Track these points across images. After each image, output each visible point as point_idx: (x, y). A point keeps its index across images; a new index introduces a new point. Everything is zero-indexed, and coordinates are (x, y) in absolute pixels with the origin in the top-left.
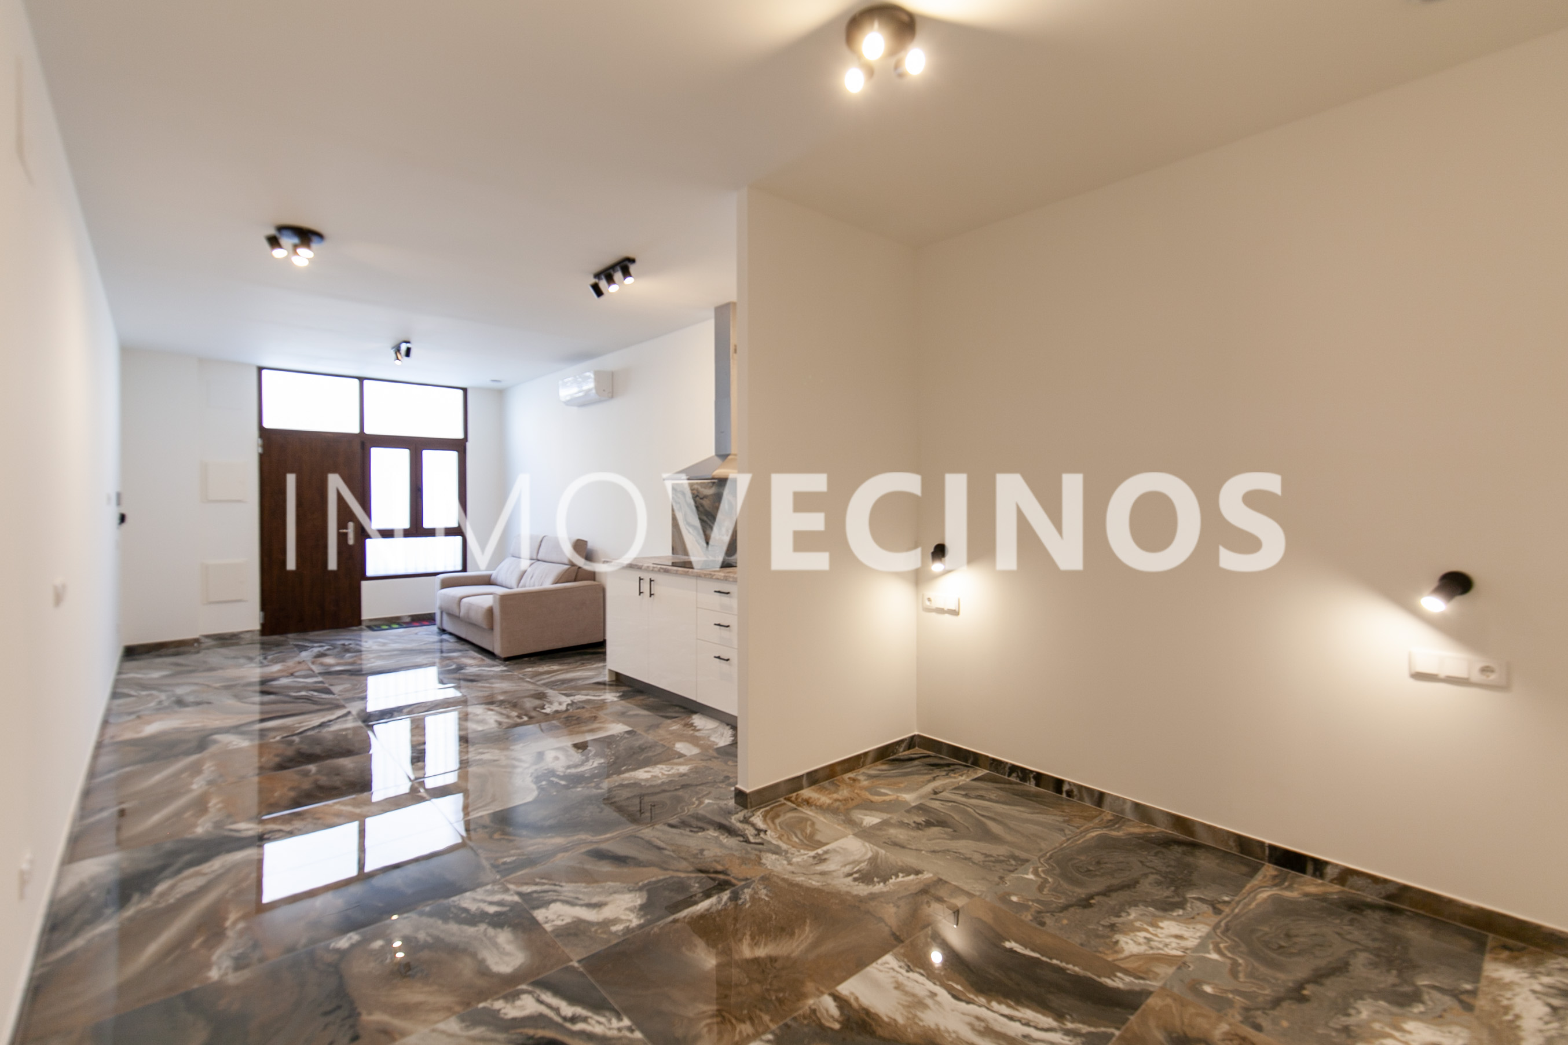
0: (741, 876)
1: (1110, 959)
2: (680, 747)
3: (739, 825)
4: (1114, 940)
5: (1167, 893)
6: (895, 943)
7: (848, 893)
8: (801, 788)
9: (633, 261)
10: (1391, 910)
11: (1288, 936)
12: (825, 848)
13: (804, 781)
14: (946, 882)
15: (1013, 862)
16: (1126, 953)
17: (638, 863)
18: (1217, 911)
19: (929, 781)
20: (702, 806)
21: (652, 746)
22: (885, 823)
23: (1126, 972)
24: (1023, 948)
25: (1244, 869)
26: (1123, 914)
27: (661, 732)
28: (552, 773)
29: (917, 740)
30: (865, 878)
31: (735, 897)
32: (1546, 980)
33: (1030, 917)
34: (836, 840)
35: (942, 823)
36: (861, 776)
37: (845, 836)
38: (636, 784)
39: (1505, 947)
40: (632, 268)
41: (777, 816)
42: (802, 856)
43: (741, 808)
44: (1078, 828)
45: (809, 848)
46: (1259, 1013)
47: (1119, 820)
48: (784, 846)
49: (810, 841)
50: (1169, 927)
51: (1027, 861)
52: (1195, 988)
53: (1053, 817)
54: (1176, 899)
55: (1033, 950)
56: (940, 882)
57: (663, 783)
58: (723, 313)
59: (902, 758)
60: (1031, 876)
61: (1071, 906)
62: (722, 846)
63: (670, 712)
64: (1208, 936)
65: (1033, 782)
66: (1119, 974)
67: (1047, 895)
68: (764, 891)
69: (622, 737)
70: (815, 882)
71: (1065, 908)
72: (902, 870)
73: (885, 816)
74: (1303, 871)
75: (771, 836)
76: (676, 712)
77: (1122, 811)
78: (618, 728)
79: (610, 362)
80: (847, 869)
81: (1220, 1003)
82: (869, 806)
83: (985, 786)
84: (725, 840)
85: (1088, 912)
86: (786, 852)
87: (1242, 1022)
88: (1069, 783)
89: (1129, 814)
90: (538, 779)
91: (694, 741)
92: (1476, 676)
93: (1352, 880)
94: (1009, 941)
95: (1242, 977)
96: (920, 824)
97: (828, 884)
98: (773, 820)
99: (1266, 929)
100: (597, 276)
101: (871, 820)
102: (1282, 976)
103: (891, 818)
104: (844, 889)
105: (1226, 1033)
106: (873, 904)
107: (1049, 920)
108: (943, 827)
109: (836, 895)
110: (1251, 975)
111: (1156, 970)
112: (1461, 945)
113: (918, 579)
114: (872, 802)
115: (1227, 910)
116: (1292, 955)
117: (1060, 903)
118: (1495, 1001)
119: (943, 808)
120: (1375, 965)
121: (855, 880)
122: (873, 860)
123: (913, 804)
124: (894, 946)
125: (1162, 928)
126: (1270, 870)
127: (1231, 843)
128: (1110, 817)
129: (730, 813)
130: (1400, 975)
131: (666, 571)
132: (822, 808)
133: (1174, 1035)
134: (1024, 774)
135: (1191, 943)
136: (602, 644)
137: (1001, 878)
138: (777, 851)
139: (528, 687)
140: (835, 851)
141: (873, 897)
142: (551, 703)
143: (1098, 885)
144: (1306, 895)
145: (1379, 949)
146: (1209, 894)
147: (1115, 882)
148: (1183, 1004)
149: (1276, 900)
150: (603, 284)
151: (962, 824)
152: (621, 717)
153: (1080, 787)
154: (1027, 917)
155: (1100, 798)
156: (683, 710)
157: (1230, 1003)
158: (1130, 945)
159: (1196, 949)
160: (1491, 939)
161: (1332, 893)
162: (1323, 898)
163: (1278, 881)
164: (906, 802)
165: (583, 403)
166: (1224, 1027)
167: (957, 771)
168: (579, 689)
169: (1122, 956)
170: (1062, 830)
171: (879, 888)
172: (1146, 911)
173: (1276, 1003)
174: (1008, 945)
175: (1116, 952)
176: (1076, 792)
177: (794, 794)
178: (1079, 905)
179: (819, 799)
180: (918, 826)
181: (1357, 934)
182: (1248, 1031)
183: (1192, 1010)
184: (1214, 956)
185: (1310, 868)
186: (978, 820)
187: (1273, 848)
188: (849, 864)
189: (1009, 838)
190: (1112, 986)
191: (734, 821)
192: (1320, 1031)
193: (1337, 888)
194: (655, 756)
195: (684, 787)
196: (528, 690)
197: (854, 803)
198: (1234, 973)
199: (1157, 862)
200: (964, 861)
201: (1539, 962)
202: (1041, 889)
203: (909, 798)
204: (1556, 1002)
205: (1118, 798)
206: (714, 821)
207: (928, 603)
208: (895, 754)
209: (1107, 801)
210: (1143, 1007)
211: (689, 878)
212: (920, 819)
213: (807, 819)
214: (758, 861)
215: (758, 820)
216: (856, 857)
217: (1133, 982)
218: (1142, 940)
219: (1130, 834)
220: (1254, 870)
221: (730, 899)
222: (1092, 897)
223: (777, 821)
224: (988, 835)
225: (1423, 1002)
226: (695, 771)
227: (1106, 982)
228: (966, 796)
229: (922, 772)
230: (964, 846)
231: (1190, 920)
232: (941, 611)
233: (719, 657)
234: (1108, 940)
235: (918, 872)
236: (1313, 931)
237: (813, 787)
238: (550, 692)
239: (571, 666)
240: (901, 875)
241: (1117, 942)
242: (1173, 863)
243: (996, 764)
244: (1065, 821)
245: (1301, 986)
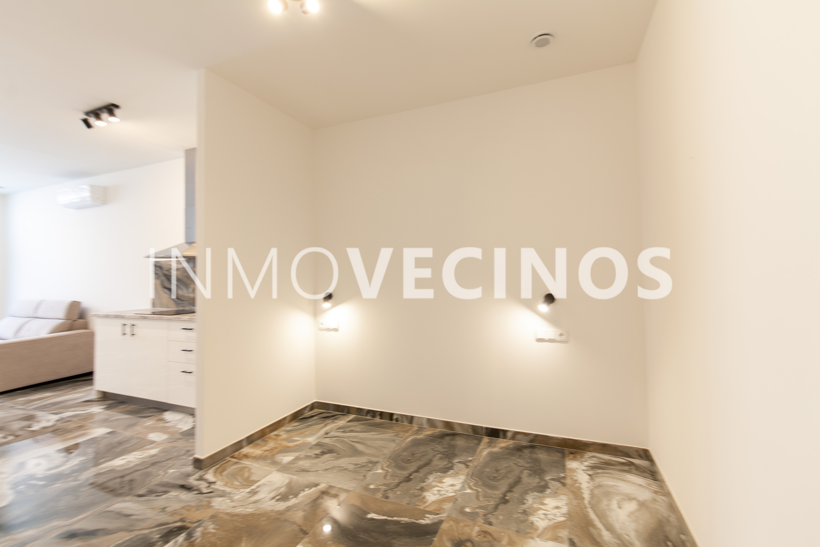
0: (195, 520)
1: (422, 508)
2: (153, 436)
3: (196, 483)
4: (423, 496)
5: (445, 463)
6: (303, 536)
7: (272, 511)
8: (242, 448)
9: (117, 106)
10: (532, 447)
11: (497, 471)
12: (257, 484)
13: (244, 443)
14: (334, 487)
15: (370, 465)
16: (430, 502)
17: (106, 532)
18: (467, 466)
19: (323, 427)
20: (167, 475)
21: (128, 440)
22: (297, 459)
23: (430, 513)
24: (377, 515)
25: (476, 442)
26: (426, 480)
27: (138, 428)
28: (32, 477)
29: (315, 404)
30: (284, 497)
31: (190, 536)
32: (586, 464)
33: (381, 496)
34: (265, 477)
35: (330, 451)
36: (282, 432)
37: (270, 473)
38: (112, 471)
39: (572, 453)
40: (117, 111)
41: (224, 470)
42: (241, 494)
43: (198, 470)
44: (401, 437)
45: (247, 487)
46: (490, 515)
47: (421, 429)
48: (228, 490)
49: (248, 482)
50: (448, 481)
51: (377, 462)
52: (462, 512)
53: (389, 435)
54: (450, 465)
55: (384, 515)
56: (331, 487)
57: (136, 465)
58: (190, 154)
59: (308, 416)
60: (380, 471)
61: (401, 483)
62: (181, 501)
63: (147, 413)
64: (465, 481)
65: (378, 417)
66: (427, 515)
67: (389, 480)
68: (212, 526)
69: (103, 437)
70: (250, 510)
71: (398, 485)
72: (307, 487)
73: (297, 454)
74: (498, 437)
75: (219, 486)
76: (152, 412)
77: (422, 424)
78: (99, 432)
79: (103, 180)
80: (272, 495)
81: (473, 516)
82: (286, 450)
83: (354, 424)
84: (184, 495)
85: (409, 484)
86: (230, 493)
87: (484, 523)
88: (398, 415)
89: (425, 425)
90: (15, 486)
91: (163, 430)
92: (558, 338)
93: (519, 437)
94: (369, 513)
95: (481, 499)
96: (317, 454)
97: (259, 508)
98: (221, 472)
99: (487, 470)
100: (88, 113)
101: (287, 458)
102: (497, 492)
103: (300, 455)
104: (270, 508)
105: (478, 532)
106: (288, 513)
107: (390, 494)
108: (331, 453)
109: (265, 515)
110: (485, 496)
111: (444, 507)
112: (556, 456)
113: (316, 312)
114: (289, 447)
115: (470, 464)
116: (500, 479)
117: (395, 482)
118: (572, 479)
119: (331, 442)
120: (530, 475)
121: (278, 500)
122: (289, 485)
123: (314, 443)
124: (302, 538)
125: (444, 483)
126: (486, 439)
127: (470, 430)
128: (417, 429)
129: (189, 475)
130: (540, 478)
131: (145, 318)
132: (256, 458)
133: (455, 542)
134: (373, 413)
135: (457, 487)
136: (91, 374)
137: (364, 476)
138: (223, 494)
139: (20, 413)
140: (264, 485)
141: (289, 509)
142: (38, 422)
143: (413, 467)
144: (502, 448)
145: (531, 467)
146: (462, 459)
147: (421, 463)
148: (457, 521)
149: (491, 454)
150: (92, 120)
151: (342, 449)
152: (105, 422)
153: (402, 415)
154: (379, 495)
155: (411, 419)
156: (158, 410)
157: (477, 514)
158: (431, 497)
159: (461, 490)
160: (567, 450)
161: (509, 445)
162: (507, 448)
163: (490, 444)
164: (309, 443)
165: (80, 207)
166: (477, 529)
167: (339, 418)
168: (68, 408)
169: (427, 504)
170: (394, 441)
171: (293, 501)
172: (437, 475)
173: (496, 507)
174: (370, 516)
175: (425, 503)
176: (400, 419)
177: (237, 453)
178: (404, 481)
179: (253, 452)
180: (317, 456)
181: (522, 462)
182: (487, 527)
183: (462, 524)
184: (469, 491)
185: (501, 434)
186: (351, 445)
187: (487, 428)
188: (274, 491)
189: (367, 451)
190: (425, 523)
191: (192, 481)
192: (515, 516)
193: (512, 442)
194: (130, 446)
195: (153, 464)
196: (17, 415)
197: (276, 450)
198: (477, 498)
199: (439, 448)
200: (344, 471)
201: (582, 457)
202: (385, 477)
203: (312, 440)
204: (590, 473)
205: (419, 418)
206: (175, 484)
207: (321, 326)
208: (302, 415)
209: (415, 420)
210: (440, 530)
211: (152, 532)
212: (318, 452)
213: (246, 468)
214: (209, 506)
215: (210, 476)
216: (278, 485)
217: (434, 517)
218: (436, 492)
219: (426, 435)
220: (480, 441)
221: (186, 539)
222: (410, 475)
223: (225, 473)
224: (356, 453)
225: (549, 488)
226: (163, 451)
227: (421, 522)
228: (344, 432)
229: (318, 423)
230: (344, 462)
231: (457, 474)
232: (328, 330)
233: (183, 372)
234: (420, 497)
235: (316, 485)
236: (506, 465)
237: (251, 445)
238: (39, 414)
239: (64, 391)
240: (307, 489)
241: (424, 498)
242: (446, 446)
243: (359, 411)
244: (396, 435)
245: (505, 495)
